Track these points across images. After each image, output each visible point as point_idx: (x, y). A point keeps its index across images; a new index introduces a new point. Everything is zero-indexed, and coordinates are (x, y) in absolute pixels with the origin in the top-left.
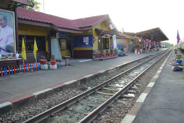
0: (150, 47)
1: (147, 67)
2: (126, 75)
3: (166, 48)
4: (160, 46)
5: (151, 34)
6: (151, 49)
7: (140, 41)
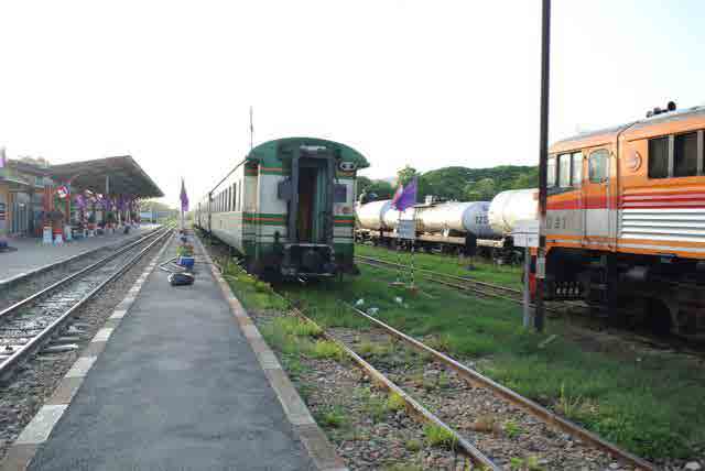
0: (99, 217)
1: (97, 285)
2: (34, 306)
3: (154, 222)
4: (133, 216)
5: (104, 173)
6: (102, 224)
7: (63, 196)
